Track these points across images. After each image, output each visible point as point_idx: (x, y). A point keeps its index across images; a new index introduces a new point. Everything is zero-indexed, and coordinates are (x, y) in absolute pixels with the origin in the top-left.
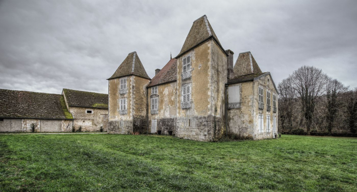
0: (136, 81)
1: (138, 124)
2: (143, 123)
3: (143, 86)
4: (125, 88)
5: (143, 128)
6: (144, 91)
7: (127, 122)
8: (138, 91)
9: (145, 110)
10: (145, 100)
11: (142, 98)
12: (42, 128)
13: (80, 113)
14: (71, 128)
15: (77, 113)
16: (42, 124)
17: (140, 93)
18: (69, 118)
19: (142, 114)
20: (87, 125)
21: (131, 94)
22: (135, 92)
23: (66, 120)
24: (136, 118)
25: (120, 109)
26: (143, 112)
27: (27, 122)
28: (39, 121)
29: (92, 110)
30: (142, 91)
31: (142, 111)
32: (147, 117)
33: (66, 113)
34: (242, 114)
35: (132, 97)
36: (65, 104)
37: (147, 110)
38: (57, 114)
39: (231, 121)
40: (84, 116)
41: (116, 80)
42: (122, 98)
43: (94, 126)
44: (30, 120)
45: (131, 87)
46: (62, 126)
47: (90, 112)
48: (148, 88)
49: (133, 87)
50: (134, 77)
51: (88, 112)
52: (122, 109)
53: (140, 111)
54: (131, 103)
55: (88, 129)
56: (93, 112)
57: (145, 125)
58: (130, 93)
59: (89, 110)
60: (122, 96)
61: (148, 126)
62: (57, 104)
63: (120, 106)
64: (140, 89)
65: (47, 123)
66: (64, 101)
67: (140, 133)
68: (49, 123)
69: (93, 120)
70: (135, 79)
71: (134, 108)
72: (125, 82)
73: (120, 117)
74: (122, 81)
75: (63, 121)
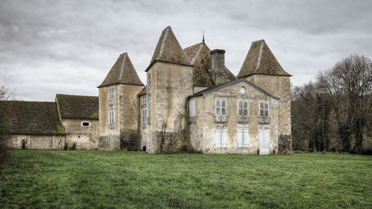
0: (124, 90)
1: (127, 139)
2: (133, 138)
3: (133, 94)
4: (113, 98)
5: (133, 144)
6: (135, 101)
7: (116, 137)
8: (126, 102)
9: (137, 123)
10: (136, 111)
11: (132, 109)
12: (32, 144)
13: (74, 126)
14: (63, 145)
15: (71, 126)
16: (32, 140)
17: (129, 103)
18: (61, 132)
19: (133, 128)
20: (82, 141)
21: (119, 106)
22: (122, 103)
23: (58, 135)
24: (125, 132)
25: (109, 122)
26: (134, 125)
27: (18, 137)
28: (29, 137)
29: (89, 122)
30: (132, 100)
31: (132, 124)
32: (139, 131)
33: (58, 126)
34: (197, 129)
35: (119, 108)
36: (58, 115)
37: (139, 123)
38: (48, 128)
39: (191, 134)
40: (80, 130)
41: (105, 88)
42: (111, 109)
43: (92, 143)
44: (20, 136)
45: (118, 97)
46: (54, 142)
47: (87, 124)
48: (139, 96)
49: (120, 97)
50: (122, 85)
51: (85, 124)
52: (110, 123)
53: (129, 124)
54: (119, 115)
55: (84, 147)
56: (90, 124)
57: (135, 141)
58: (117, 104)
59: (86, 122)
60: (111, 108)
61: (140, 142)
62: (49, 115)
63: (109, 119)
64: (129, 99)
65: (37, 139)
66: (57, 111)
67: (129, 150)
68: (40, 139)
69: (90, 135)
70: (122, 88)
71: (122, 121)
72: (113, 92)
73: (109, 132)
74: (110, 89)
75: (54, 137)
